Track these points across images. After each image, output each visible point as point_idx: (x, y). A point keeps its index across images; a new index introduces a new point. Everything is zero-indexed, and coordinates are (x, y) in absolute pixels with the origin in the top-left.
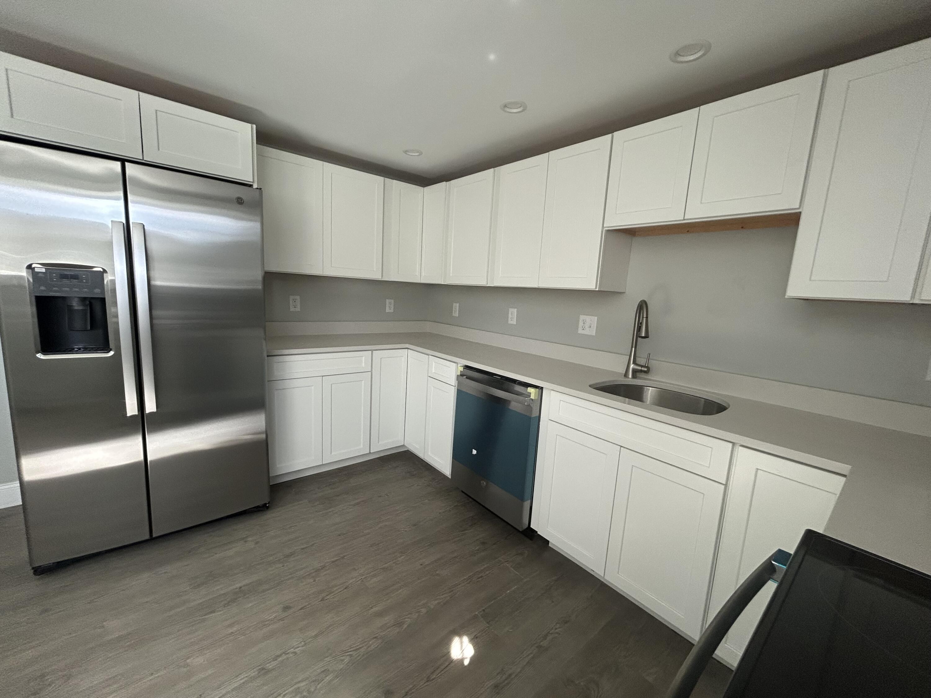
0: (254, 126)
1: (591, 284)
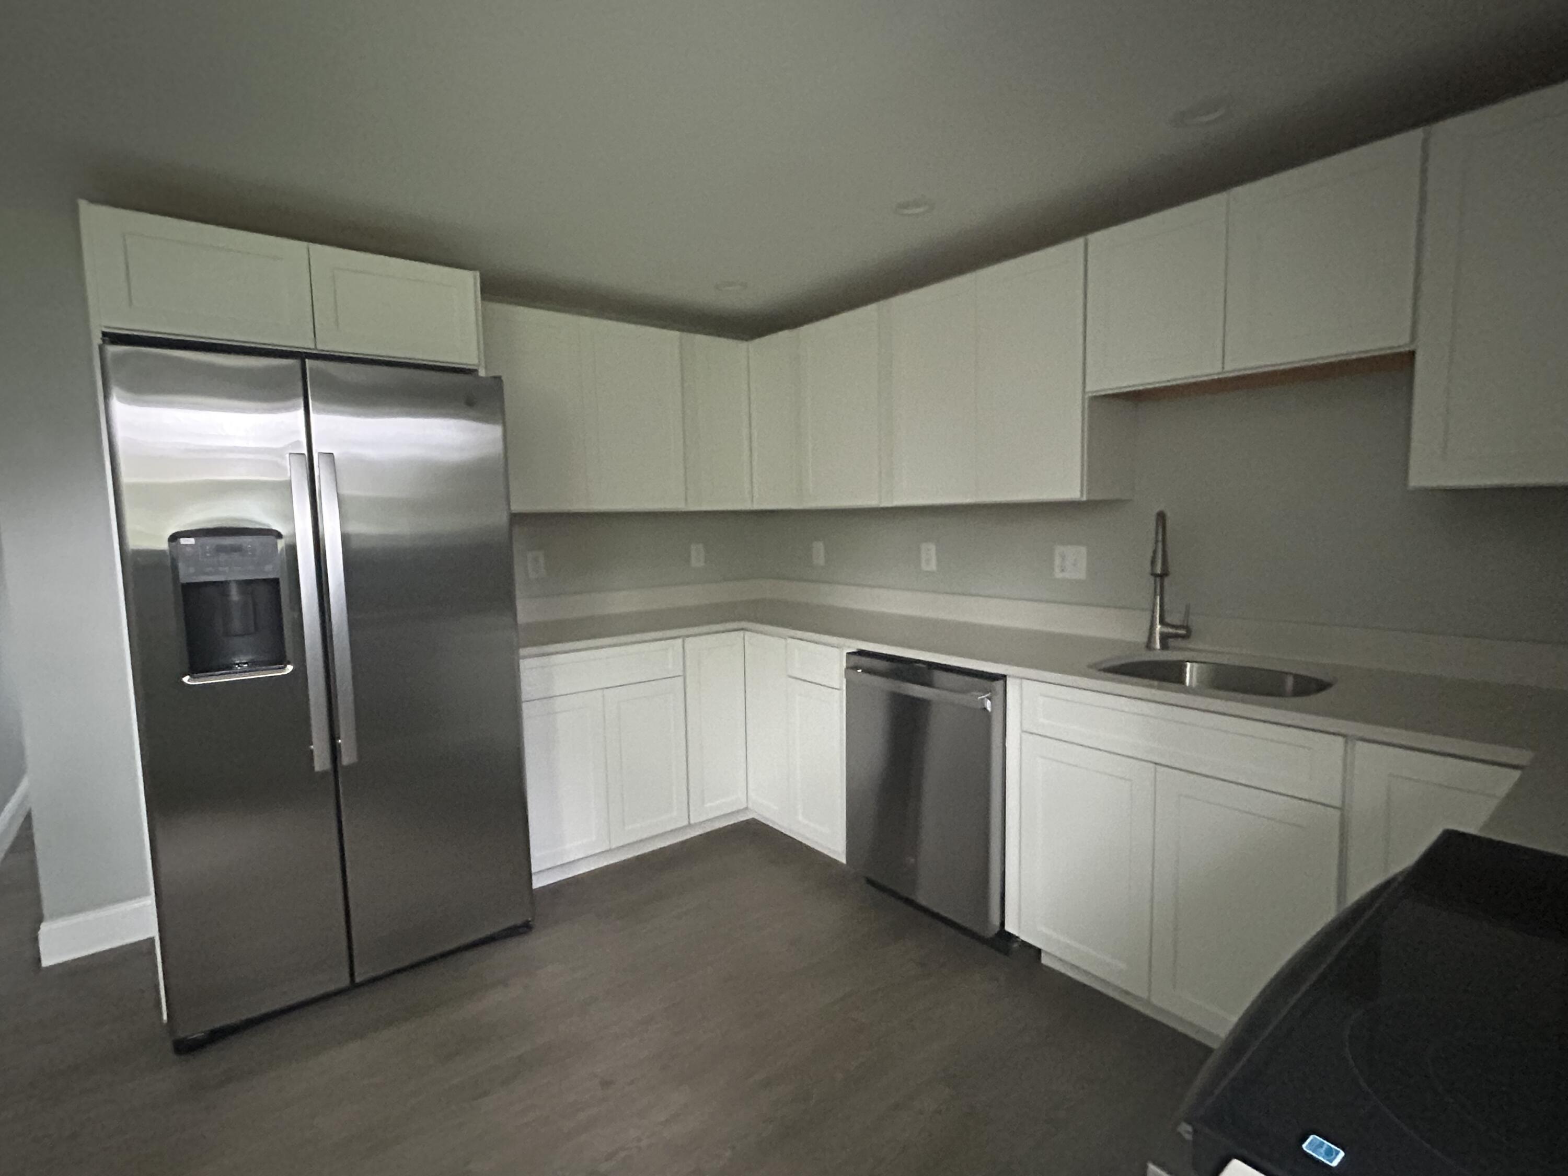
0: (478, 274)
1: (1072, 491)
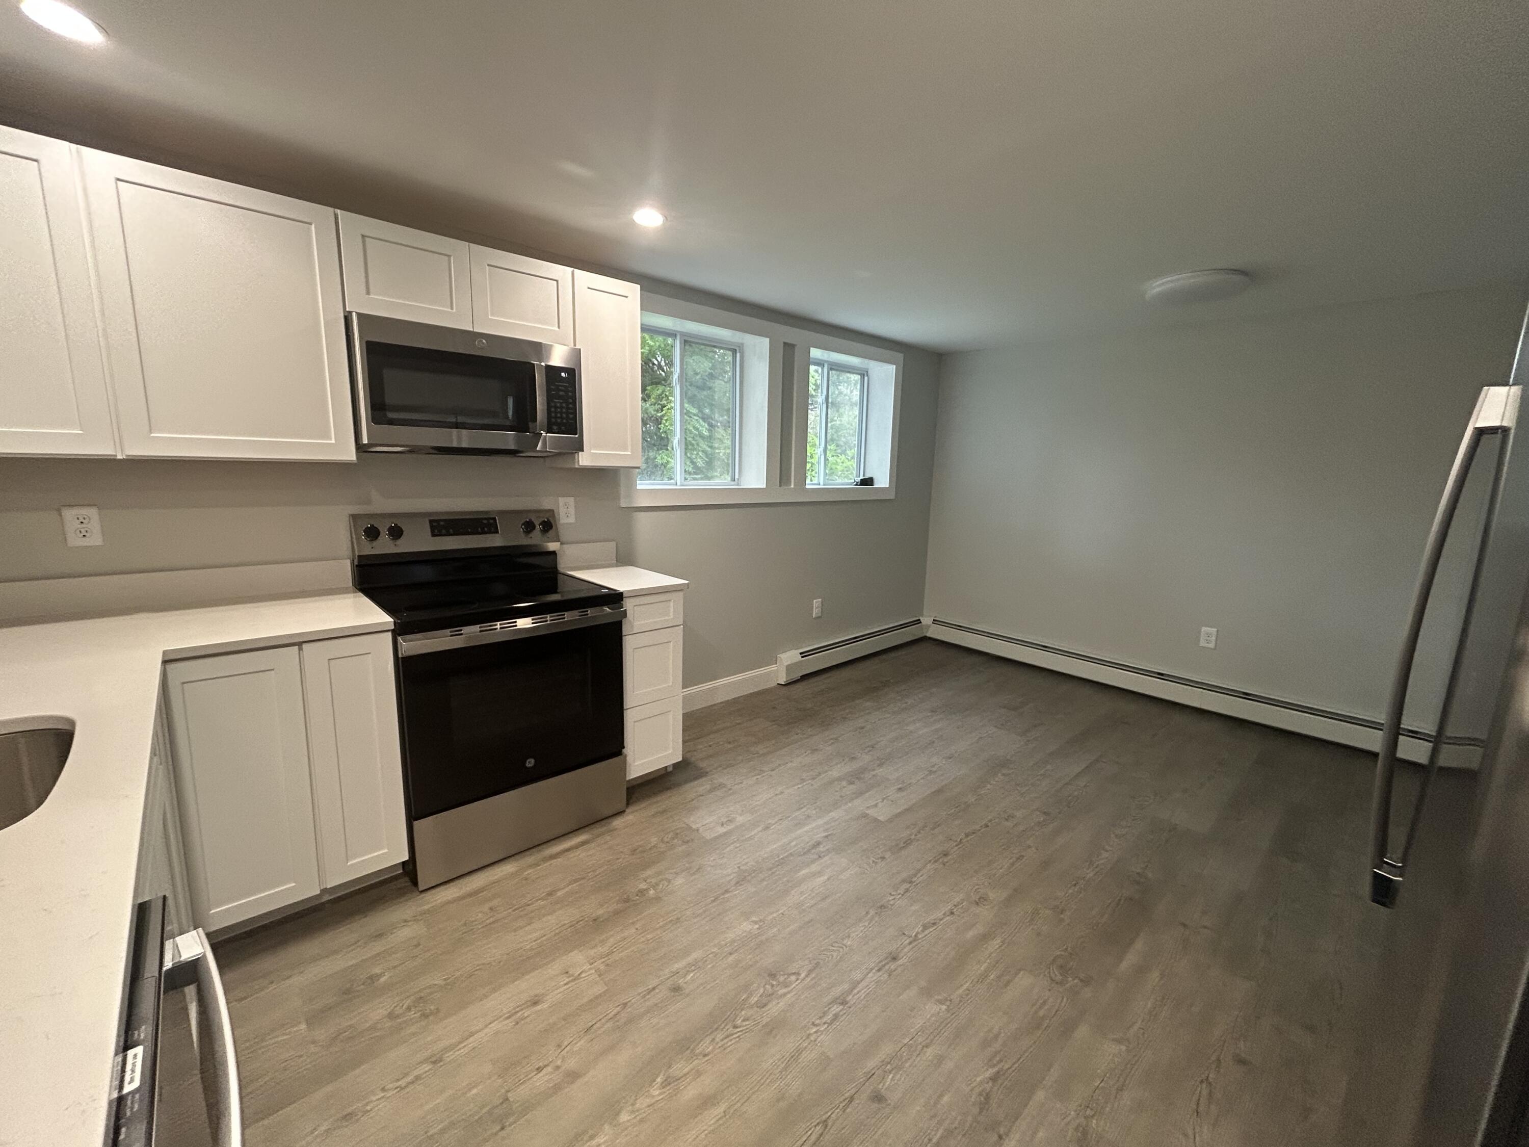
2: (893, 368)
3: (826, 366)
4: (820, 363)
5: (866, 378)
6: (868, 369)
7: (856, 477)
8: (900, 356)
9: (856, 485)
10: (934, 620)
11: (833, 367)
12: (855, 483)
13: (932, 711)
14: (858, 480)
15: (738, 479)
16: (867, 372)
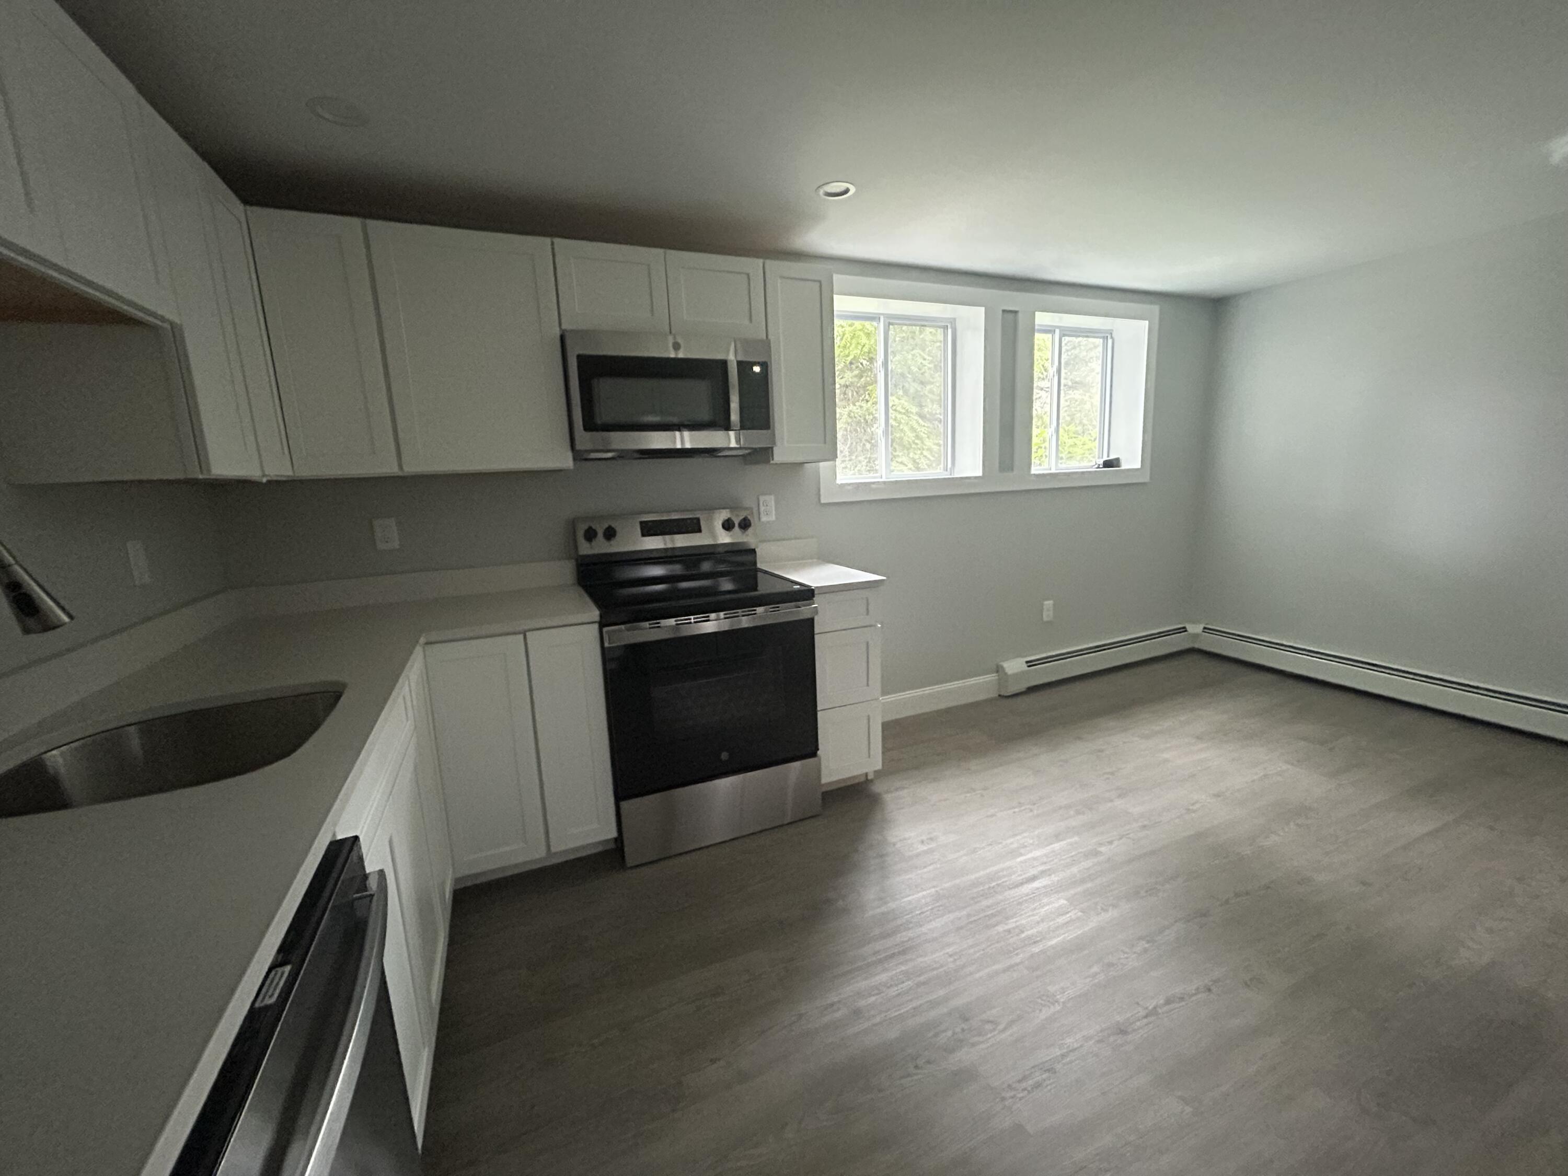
2: (1146, 323)
3: (1057, 331)
4: (1049, 330)
5: (1110, 341)
6: (1112, 330)
7: (1099, 458)
8: (1155, 309)
9: (1098, 468)
10: (1205, 628)
11: (1065, 333)
12: (1096, 466)
13: (1198, 738)
14: (1101, 462)
15: (951, 469)
16: (1111, 334)
